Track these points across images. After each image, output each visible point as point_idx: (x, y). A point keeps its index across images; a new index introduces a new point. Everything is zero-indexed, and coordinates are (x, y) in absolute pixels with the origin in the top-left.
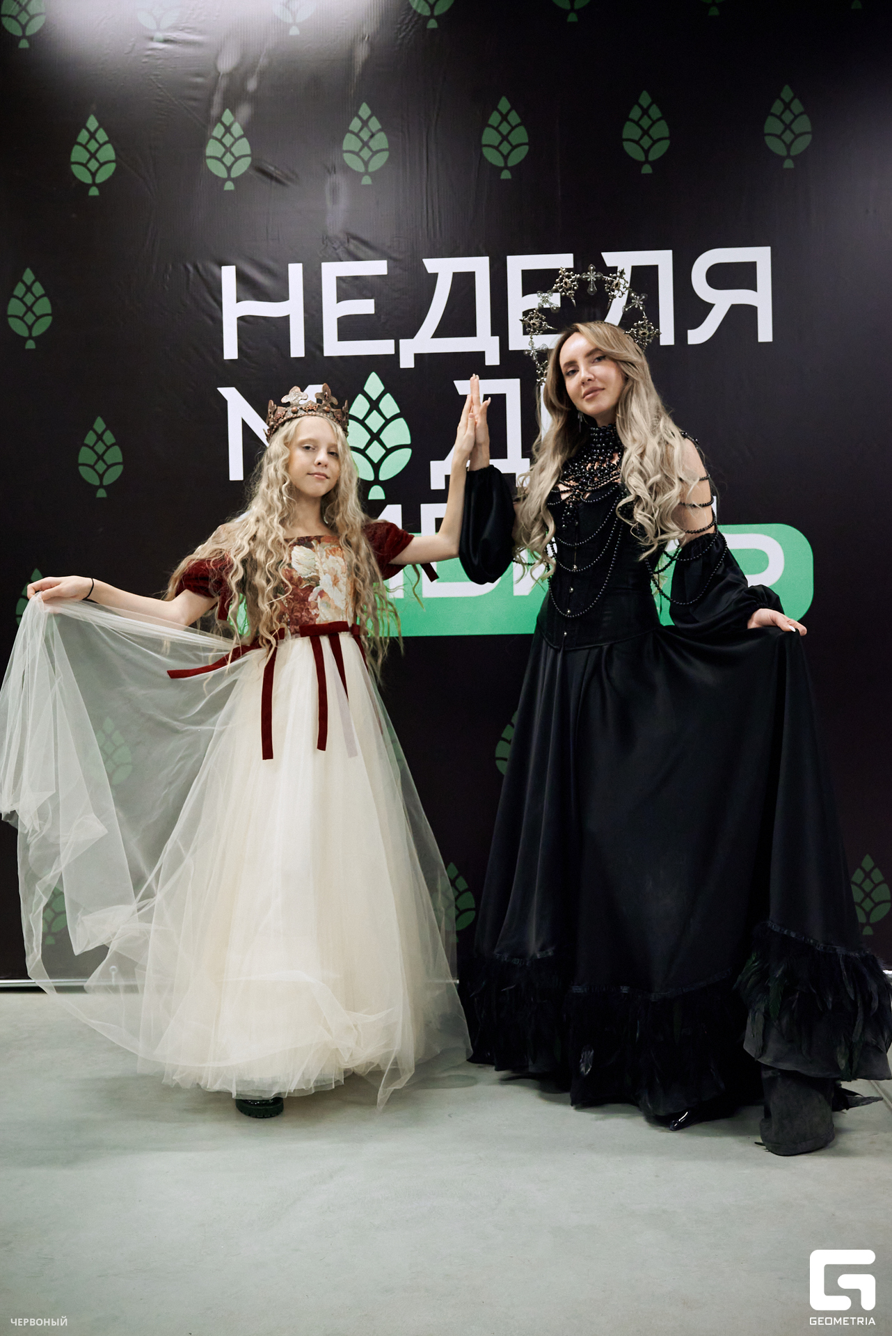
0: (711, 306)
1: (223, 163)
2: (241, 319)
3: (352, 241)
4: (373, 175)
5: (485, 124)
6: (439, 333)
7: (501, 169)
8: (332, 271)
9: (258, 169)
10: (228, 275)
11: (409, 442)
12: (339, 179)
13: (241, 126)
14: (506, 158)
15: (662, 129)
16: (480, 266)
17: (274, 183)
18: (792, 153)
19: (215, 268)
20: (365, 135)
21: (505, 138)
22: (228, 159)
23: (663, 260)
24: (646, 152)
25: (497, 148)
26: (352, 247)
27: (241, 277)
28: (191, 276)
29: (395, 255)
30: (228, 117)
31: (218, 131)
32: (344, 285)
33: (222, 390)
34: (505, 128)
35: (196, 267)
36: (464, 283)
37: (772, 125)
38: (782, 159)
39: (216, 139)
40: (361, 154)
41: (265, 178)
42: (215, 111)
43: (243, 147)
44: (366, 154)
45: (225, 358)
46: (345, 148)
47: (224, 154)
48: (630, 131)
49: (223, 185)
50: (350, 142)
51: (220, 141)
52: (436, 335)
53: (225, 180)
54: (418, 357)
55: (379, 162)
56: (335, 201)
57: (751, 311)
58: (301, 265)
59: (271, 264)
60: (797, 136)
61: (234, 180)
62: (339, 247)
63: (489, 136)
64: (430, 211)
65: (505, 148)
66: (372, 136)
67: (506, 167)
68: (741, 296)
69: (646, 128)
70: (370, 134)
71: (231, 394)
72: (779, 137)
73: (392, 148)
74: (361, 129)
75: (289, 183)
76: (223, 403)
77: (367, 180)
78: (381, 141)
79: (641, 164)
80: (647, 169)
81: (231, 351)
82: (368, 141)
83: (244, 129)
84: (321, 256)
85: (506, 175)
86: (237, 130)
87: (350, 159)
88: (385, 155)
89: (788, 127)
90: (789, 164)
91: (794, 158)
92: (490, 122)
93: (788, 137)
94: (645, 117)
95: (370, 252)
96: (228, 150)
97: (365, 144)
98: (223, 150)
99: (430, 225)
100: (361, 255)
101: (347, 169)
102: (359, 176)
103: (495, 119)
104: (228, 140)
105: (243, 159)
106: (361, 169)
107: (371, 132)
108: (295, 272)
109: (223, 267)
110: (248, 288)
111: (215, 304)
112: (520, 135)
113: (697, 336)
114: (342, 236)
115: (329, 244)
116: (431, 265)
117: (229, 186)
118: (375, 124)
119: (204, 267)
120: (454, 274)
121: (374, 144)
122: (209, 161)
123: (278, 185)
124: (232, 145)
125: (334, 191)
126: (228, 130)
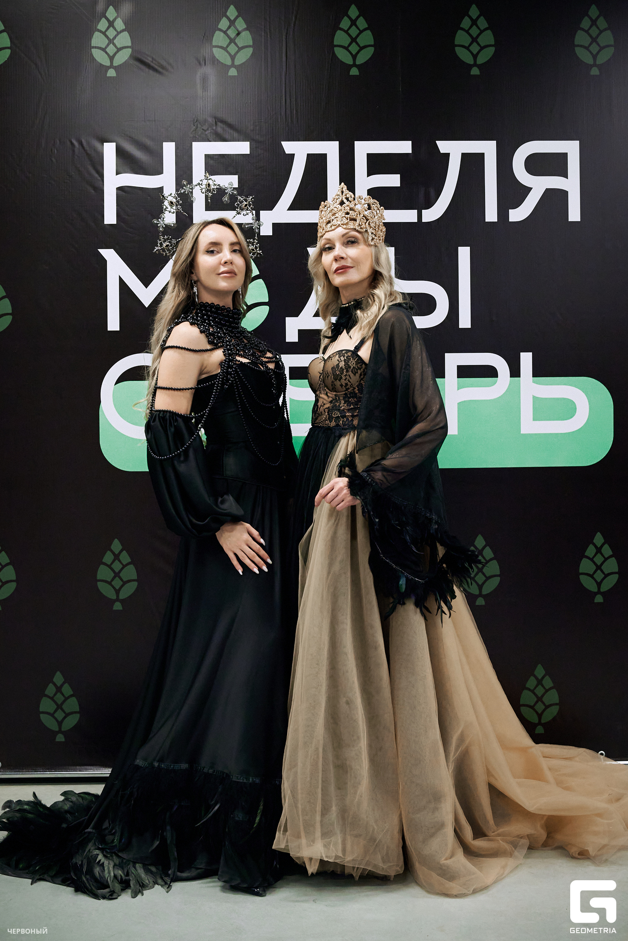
0: (529, 189)
1: (106, 53)
2: (120, 189)
3: (219, 124)
4: (238, 68)
5: (336, 27)
6: (295, 206)
7: (350, 67)
8: (201, 150)
9: (138, 59)
10: (109, 151)
11: (267, 300)
12: (209, 70)
13: (123, 21)
14: (354, 57)
15: (488, 38)
16: (331, 149)
17: (151, 72)
18: (598, 63)
19: (97, 144)
20: (232, 33)
21: (354, 40)
22: (111, 50)
23: (488, 149)
24: (475, 57)
25: (346, 48)
26: (219, 130)
27: (120, 152)
28: (76, 151)
29: (257, 137)
30: (111, 13)
31: (103, 25)
32: (211, 162)
33: (102, 251)
34: (354, 32)
35: (81, 143)
36: (317, 163)
37: (581, 38)
38: (590, 67)
39: (101, 31)
40: (228, 49)
41: (143, 67)
42: (100, 7)
43: (124, 39)
44: (233, 49)
45: (106, 223)
46: (214, 44)
47: (108, 45)
48: (461, 38)
49: (106, 71)
50: (219, 39)
51: (104, 33)
52: (292, 208)
53: (108, 68)
54: (276, 226)
55: (243, 57)
56: (205, 88)
57: (562, 195)
58: (174, 143)
59: (148, 142)
60: (602, 48)
61: (115, 68)
62: (208, 129)
63: (340, 38)
64: (288, 101)
65: (354, 48)
66: (238, 34)
67: (354, 65)
68: (554, 182)
69: (475, 36)
70: (237, 32)
71: (110, 255)
72: (587, 48)
73: (255, 45)
74: (229, 28)
75: (164, 71)
76: (104, 262)
77: (233, 72)
78: (246, 38)
79: (470, 67)
80: (475, 71)
81: (110, 217)
82: (235, 38)
83: (125, 24)
84: (191, 135)
85: (354, 72)
86: (119, 24)
87: (219, 54)
88: (250, 51)
89: (594, 40)
90: (595, 71)
91: (600, 67)
92: (341, 26)
93: (594, 48)
94: (474, 27)
95: (236, 135)
96: (111, 41)
97: (232, 41)
98: (107, 41)
99: (288, 112)
100: (227, 136)
101: (215, 61)
102: (227, 68)
103: (345, 23)
104: (111, 33)
105: (124, 50)
106: (228, 62)
107: (238, 31)
108: (169, 150)
109: (104, 143)
110: (127, 162)
111: (96, 175)
112: (367, 38)
113: (517, 215)
114: (210, 120)
115: (199, 126)
116: (289, 147)
117: (111, 73)
118: (241, 24)
119: (88, 143)
120: (308, 155)
121: (240, 42)
122: (93, 50)
123: (155, 74)
124: (115, 37)
125: (204, 79)
126: (111, 24)
